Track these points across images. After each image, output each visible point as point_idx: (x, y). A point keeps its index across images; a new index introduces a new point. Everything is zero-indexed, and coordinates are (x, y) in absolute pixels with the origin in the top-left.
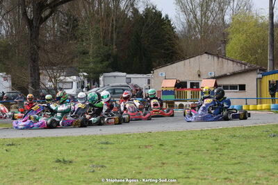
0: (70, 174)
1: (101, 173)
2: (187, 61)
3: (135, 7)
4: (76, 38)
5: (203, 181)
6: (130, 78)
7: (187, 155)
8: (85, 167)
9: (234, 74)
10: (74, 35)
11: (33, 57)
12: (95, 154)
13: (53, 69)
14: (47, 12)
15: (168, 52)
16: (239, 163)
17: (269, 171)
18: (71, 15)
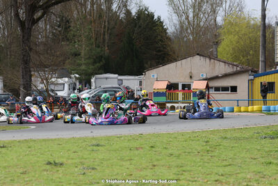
0: (60, 176)
1: (91, 176)
2: (179, 63)
3: (128, 8)
4: (68, 40)
5: (194, 183)
6: (122, 80)
7: (178, 156)
8: (76, 169)
9: (226, 76)
10: (66, 37)
11: (25, 59)
12: (85, 157)
13: (44, 71)
14: (39, 14)
15: (160, 53)
16: (230, 165)
17: (259, 172)
18: (63, 17)
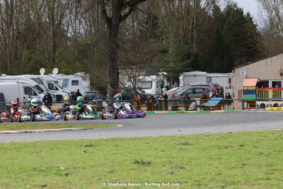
0: (148, 175)
1: (180, 175)
2: (269, 60)
3: (217, 4)
4: (155, 37)
6: (210, 77)
7: (268, 155)
8: (164, 169)
10: (154, 33)
11: (112, 56)
12: (173, 155)
13: (132, 69)
14: (127, 10)
15: (249, 50)
18: (151, 13)
